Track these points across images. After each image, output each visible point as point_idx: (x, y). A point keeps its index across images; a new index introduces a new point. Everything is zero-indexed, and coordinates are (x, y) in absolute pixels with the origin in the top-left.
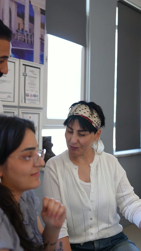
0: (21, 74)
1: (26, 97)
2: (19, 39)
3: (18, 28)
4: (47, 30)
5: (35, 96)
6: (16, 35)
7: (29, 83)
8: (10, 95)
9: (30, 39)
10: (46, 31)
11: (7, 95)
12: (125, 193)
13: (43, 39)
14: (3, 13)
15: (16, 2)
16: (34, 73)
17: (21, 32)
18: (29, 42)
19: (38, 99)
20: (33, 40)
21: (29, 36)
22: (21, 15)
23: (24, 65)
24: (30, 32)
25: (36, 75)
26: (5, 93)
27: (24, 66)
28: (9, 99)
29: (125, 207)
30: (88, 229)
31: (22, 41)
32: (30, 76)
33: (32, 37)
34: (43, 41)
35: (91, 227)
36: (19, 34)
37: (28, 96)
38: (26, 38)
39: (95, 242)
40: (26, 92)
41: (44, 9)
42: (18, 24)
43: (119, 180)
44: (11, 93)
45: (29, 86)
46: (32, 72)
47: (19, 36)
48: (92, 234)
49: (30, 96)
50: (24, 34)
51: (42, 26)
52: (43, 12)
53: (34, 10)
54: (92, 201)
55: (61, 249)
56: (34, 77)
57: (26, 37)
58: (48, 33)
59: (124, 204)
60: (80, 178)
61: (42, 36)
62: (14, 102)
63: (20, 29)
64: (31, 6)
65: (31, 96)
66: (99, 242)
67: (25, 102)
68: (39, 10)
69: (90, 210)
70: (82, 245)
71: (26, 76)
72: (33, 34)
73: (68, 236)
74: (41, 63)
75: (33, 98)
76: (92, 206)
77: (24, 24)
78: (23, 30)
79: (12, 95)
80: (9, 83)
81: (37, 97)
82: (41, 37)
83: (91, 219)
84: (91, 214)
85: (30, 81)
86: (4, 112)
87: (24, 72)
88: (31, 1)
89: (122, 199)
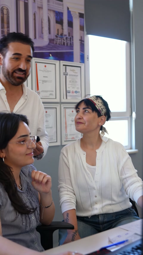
0: (62, 74)
1: (68, 94)
2: (59, 43)
3: (57, 33)
4: (87, 31)
5: (76, 92)
6: (55, 40)
7: (70, 81)
8: (51, 93)
9: (69, 42)
10: (85, 32)
11: (49, 93)
12: (127, 175)
13: (83, 40)
14: (42, 22)
15: (54, 11)
16: (74, 72)
17: (60, 36)
18: (69, 44)
19: (80, 95)
20: (73, 42)
21: (68, 39)
22: (60, 21)
23: (64, 65)
24: (69, 36)
25: (77, 73)
26: (46, 91)
27: (64, 67)
28: (51, 97)
29: (127, 187)
30: (94, 205)
31: (62, 44)
32: (70, 75)
33: (72, 40)
34: (83, 42)
35: (96, 203)
36: (58, 38)
37: (70, 92)
38: (65, 42)
39: (100, 216)
40: (68, 89)
41: (83, 12)
42: (57, 30)
43: (122, 164)
44: (53, 91)
45: (71, 84)
46: (73, 71)
47: (58, 41)
48: (96, 209)
49: (71, 92)
50: (63, 38)
51: (82, 28)
52: (81, 15)
53: (72, 15)
54: (96, 182)
55: (67, 219)
56: (75, 76)
57: (65, 40)
58: (88, 34)
59: (127, 185)
60: (87, 162)
61: (81, 37)
62: (56, 98)
63: (59, 34)
64: (69, 12)
65: (73, 92)
66: (104, 216)
67: (67, 98)
68: (78, 14)
69: (94, 188)
70: (89, 218)
71: (67, 75)
72: (73, 37)
73: (75, 209)
74: (81, 62)
75: (75, 94)
76: (96, 186)
77: (63, 29)
78: (62, 35)
79: (54, 93)
80: (51, 82)
81: (79, 93)
82: (80, 39)
83: (96, 197)
84: (95, 192)
85: (71, 79)
86: (45, 108)
87: (64, 71)
88: (69, 8)
89: (125, 180)
